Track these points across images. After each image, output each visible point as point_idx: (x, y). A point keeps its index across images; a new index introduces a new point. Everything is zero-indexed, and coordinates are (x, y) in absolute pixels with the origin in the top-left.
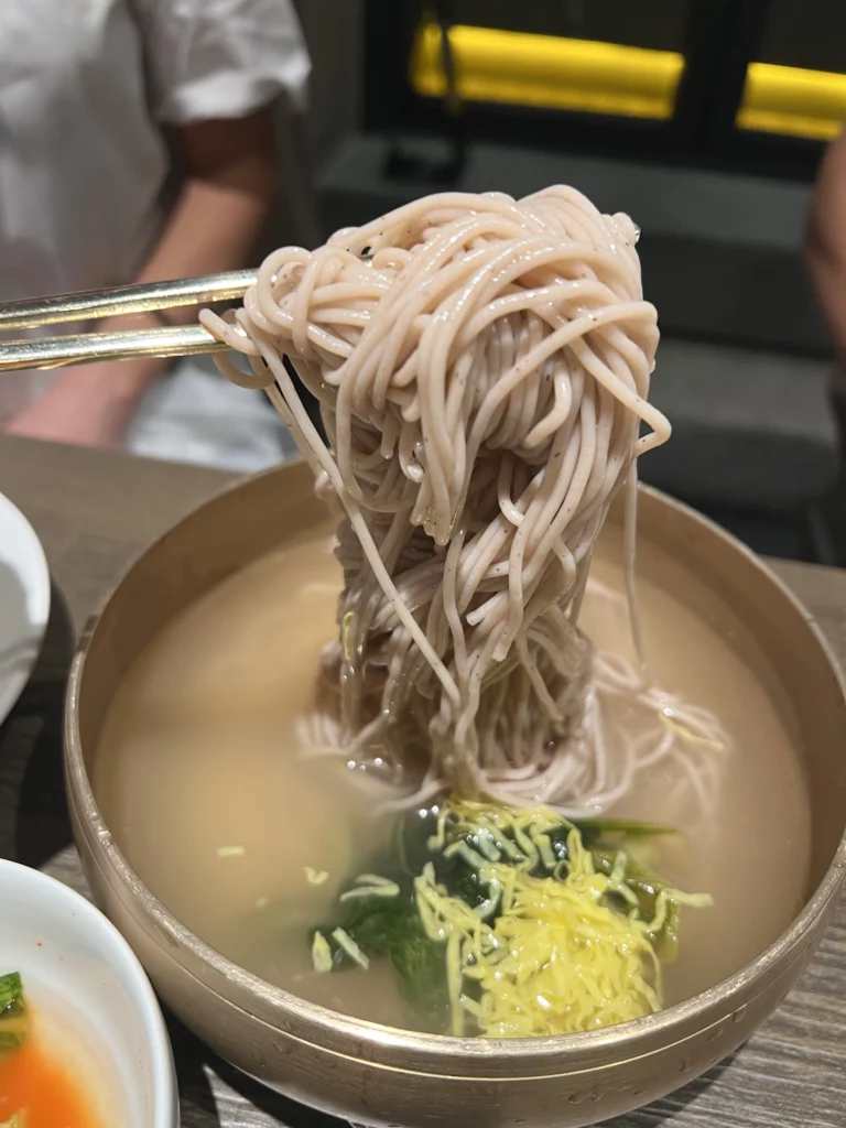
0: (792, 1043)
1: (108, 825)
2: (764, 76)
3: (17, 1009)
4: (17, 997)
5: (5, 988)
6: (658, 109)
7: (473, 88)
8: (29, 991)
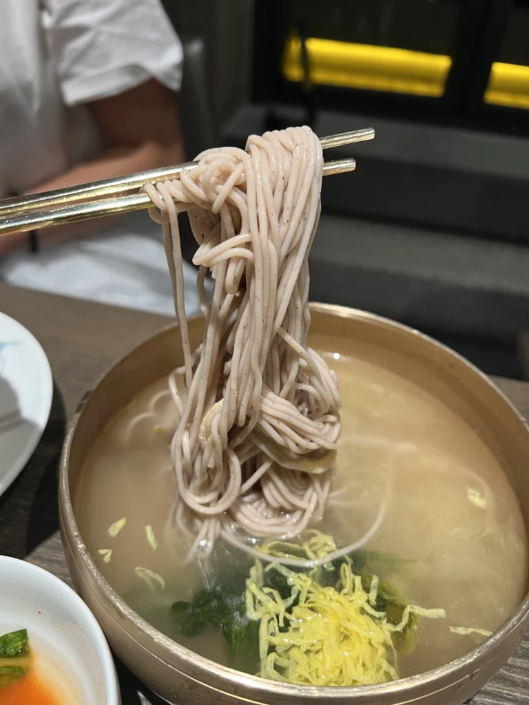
0: (508, 691)
1: (85, 541)
2: (501, 70)
3: (24, 652)
4: (25, 644)
5: (17, 639)
6: (435, 90)
7: (320, 76)
8: (32, 642)
